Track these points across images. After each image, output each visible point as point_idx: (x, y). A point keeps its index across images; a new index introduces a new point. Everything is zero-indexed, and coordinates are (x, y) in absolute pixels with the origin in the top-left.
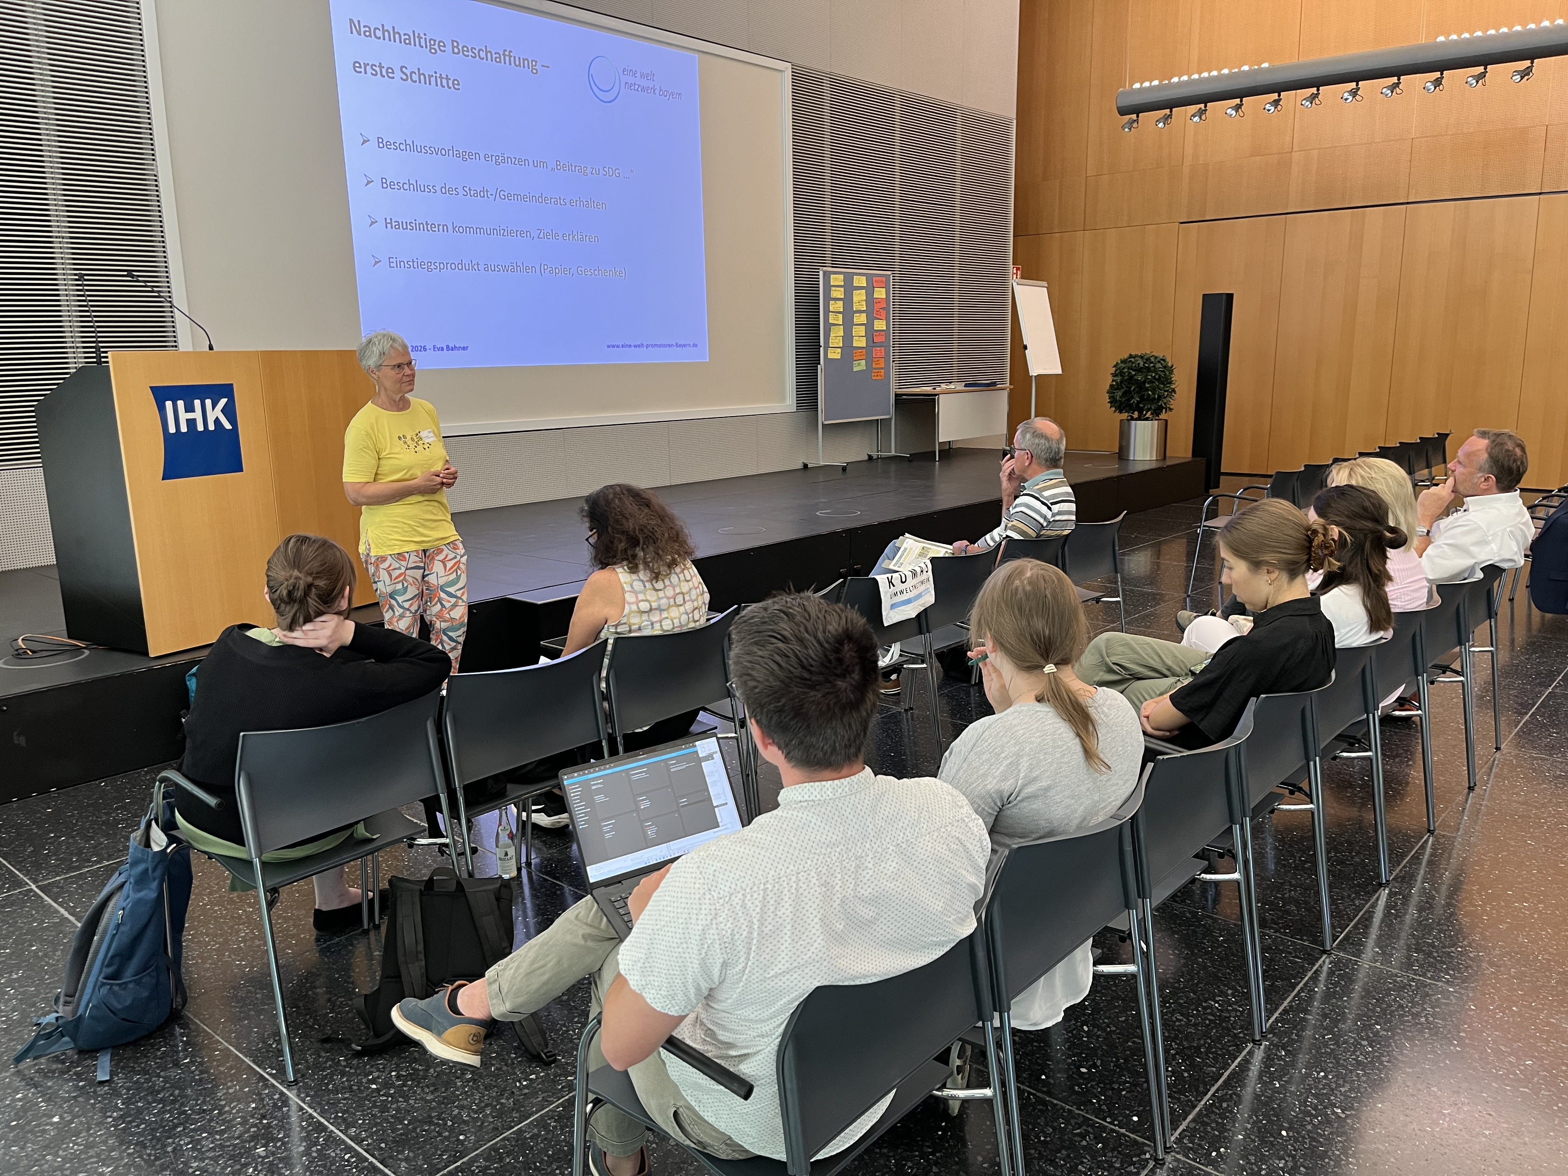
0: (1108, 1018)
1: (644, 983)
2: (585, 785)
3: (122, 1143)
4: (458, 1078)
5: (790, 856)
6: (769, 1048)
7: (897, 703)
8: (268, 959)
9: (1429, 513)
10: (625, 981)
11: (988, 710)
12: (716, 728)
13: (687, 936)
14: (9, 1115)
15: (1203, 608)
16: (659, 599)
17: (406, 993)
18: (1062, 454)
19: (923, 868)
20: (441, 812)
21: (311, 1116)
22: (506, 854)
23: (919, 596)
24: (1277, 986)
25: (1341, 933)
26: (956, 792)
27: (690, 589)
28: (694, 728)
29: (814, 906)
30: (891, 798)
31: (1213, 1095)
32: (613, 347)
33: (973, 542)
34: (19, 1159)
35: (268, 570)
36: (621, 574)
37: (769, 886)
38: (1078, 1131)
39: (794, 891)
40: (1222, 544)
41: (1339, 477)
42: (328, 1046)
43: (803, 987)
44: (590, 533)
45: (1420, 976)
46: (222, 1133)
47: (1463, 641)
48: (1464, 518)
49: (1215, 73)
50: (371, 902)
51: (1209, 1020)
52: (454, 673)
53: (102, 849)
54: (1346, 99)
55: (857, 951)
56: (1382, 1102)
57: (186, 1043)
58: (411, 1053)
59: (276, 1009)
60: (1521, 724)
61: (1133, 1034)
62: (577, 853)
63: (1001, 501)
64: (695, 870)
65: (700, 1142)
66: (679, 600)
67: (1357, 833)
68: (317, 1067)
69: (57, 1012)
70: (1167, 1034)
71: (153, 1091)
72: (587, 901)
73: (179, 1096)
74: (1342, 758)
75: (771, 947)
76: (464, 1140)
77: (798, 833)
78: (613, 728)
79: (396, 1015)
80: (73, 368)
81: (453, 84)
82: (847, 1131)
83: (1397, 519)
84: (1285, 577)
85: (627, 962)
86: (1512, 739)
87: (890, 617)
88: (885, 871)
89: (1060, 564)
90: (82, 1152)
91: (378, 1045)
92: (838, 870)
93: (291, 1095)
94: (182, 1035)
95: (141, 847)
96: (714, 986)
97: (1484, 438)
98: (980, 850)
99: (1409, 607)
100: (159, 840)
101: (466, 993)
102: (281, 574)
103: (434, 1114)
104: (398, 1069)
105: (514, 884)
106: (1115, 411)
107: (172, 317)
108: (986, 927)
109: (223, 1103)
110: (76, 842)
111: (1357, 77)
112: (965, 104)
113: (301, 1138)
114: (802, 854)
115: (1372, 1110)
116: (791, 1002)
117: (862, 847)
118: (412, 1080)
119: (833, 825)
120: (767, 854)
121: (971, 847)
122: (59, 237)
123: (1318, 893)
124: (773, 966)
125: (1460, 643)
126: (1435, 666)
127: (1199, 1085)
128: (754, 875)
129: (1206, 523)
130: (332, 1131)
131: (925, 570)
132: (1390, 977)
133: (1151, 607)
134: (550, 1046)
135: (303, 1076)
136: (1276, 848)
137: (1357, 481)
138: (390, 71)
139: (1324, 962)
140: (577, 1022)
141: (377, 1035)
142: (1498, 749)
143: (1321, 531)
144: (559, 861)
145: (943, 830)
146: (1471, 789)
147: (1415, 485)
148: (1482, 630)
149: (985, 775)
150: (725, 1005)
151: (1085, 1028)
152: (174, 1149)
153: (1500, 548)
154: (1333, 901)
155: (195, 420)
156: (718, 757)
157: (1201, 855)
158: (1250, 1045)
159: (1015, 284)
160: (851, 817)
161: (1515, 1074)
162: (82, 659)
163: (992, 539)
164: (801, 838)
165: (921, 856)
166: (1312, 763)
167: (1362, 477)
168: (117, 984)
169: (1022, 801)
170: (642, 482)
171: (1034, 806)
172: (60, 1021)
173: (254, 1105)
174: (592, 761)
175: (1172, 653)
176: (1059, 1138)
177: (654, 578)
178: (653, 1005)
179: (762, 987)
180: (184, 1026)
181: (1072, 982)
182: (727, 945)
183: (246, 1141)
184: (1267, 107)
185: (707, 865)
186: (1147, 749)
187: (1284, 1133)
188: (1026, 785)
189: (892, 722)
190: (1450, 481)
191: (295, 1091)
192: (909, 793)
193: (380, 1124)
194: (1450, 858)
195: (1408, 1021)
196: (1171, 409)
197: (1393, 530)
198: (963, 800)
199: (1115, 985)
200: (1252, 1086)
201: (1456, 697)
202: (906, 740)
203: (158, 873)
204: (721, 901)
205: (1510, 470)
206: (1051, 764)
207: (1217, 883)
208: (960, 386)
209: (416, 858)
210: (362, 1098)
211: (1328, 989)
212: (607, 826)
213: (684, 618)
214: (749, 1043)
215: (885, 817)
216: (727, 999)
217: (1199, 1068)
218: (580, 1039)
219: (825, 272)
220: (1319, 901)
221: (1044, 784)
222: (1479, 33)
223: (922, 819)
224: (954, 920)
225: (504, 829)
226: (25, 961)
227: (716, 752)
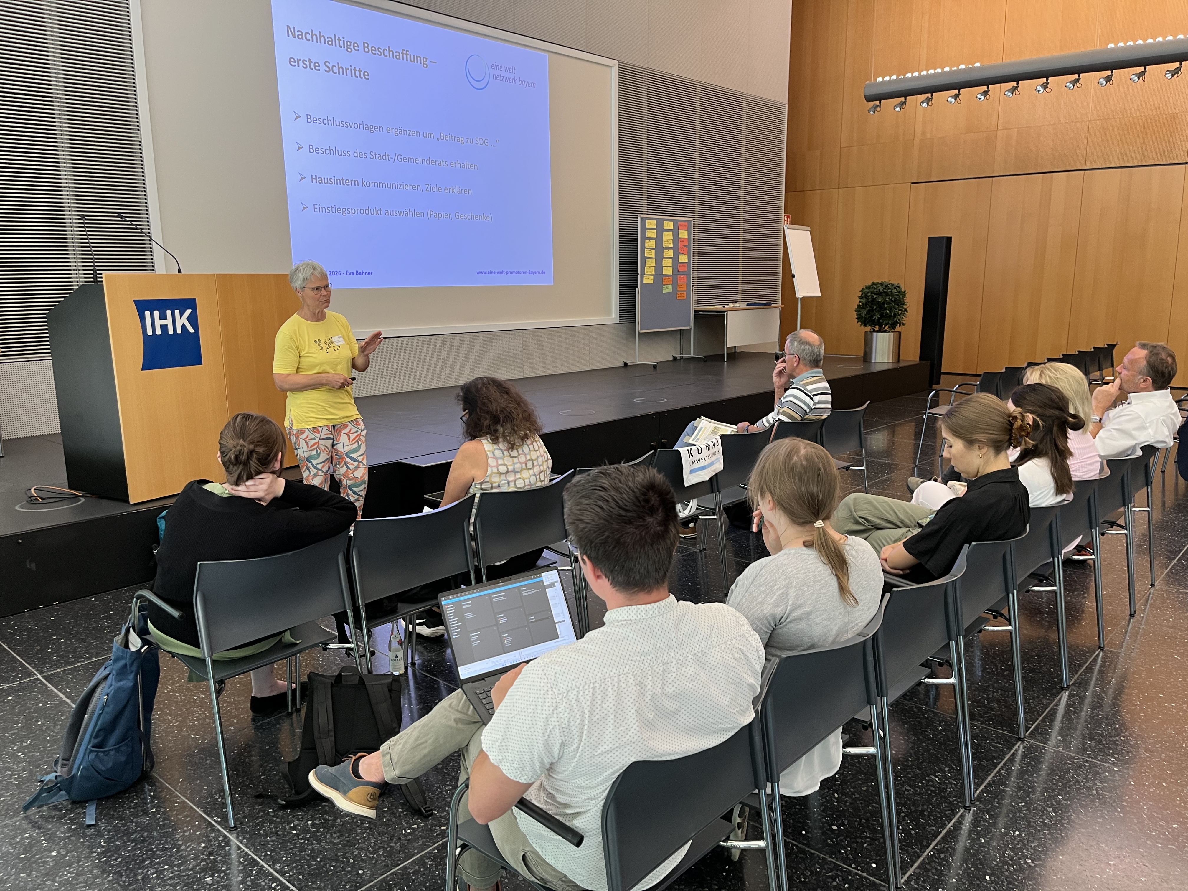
0: (853, 788)
1: (500, 758)
2: (458, 605)
3: (103, 872)
4: (358, 826)
5: (613, 662)
6: (596, 808)
7: (694, 545)
8: (216, 734)
9: (1102, 405)
10: (487, 756)
11: (764, 553)
12: (556, 562)
13: (534, 722)
14: (19, 850)
15: (927, 475)
16: (514, 463)
17: (320, 761)
18: (822, 357)
19: (714, 672)
20: (348, 624)
21: (247, 854)
22: (397, 656)
23: (712, 464)
24: (983, 765)
25: (1032, 725)
26: (738, 614)
27: (538, 457)
28: (540, 563)
29: (631, 700)
30: (689, 618)
31: (934, 848)
32: (482, 273)
33: (753, 423)
34: (26, 883)
35: (221, 439)
36: (486, 444)
37: (596, 685)
38: (830, 874)
39: (616, 689)
40: (943, 427)
41: (1032, 377)
42: (260, 800)
43: (624, 762)
44: (464, 413)
45: (1092, 758)
46: (179, 866)
47: (1127, 503)
48: (1127, 410)
49: (939, 70)
50: (294, 691)
51: (931, 791)
52: (359, 519)
53: (92, 648)
54: (1039, 91)
55: (664, 735)
56: (1062, 855)
57: (152, 797)
58: (323, 807)
59: (221, 772)
60: (1170, 567)
61: (872, 800)
62: (451, 656)
63: (774, 392)
64: (541, 672)
65: (542, 879)
66: (530, 465)
67: (1044, 648)
68: (252, 816)
69: (56, 772)
70: (898, 801)
71: (127, 833)
72: (458, 693)
73: (147, 837)
74: (1033, 591)
75: (598, 731)
76: (363, 874)
77: (619, 645)
78: (479, 562)
79: (312, 778)
80: (75, 285)
81: (364, 75)
82: (654, 872)
83: (1076, 408)
84: (992, 452)
85: (488, 742)
86: (1164, 578)
87: (689, 480)
88: (686, 674)
89: (819, 440)
90: (73, 878)
91: (297, 800)
92: (650, 673)
93: (232, 837)
94: (150, 791)
95: (122, 648)
96: (554, 761)
97: (1144, 349)
98: (757, 658)
99: (1086, 476)
100: (135, 642)
101: (366, 762)
102: (230, 443)
103: (339, 854)
104: (313, 819)
105: (402, 679)
106: (861, 325)
107: (151, 248)
108: (762, 717)
109: (180, 843)
110: (72, 643)
111: (1047, 74)
112: (749, 93)
113: (239, 870)
114: (622, 660)
115: (1055, 860)
116: (613, 773)
117: (668, 656)
118: (324, 828)
119: (646, 639)
120: (596, 661)
121: (750, 656)
122: (67, 187)
123: (1015, 694)
124: (600, 746)
125: (1124, 505)
126: (1105, 522)
127: (923, 841)
128: (586, 676)
129: (930, 411)
130: (262, 866)
131: (716, 444)
132: (1069, 759)
133: (888, 474)
134: (428, 803)
135: (241, 823)
136: (982, 659)
137: (1046, 381)
138: (317, 65)
139: (1019, 747)
140: (448, 785)
141: (297, 793)
142: (1152, 585)
143: (1019, 417)
144: (437, 662)
145: (729, 643)
146: (1132, 616)
147: (1090, 383)
148: (1141, 494)
149: (762, 603)
150: (563, 775)
151: (836, 795)
152: (143, 879)
153: (1156, 433)
154: (1026, 701)
155: (167, 326)
156: (558, 585)
157: (926, 664)
158: (962, 810)
159: (786, 228)
160: (659, 633)
161: (1165, 834)
162: (78, 505)
163: (768, 421)
164: (622, 648)
165: (713, 663)
166: (1011, 595)
167: (1050, 377)
168: (102, 752)
169: (790, 622)
170: (503, 375)
171: (800, 626)
172: (59, 779)
173: (203, 845)
174: (463, 586)
175: (904, 510)
176: (815, 879)
177: (510, 448)
178: (508, 775)
179: (591, 762)
180: (152, 784)
181: (827, 760)
182: (564, 730)
183: (198, 872)
184: (979, 96)
185: (549, 669)
186: (886, 583)
187: (987, 878)
188: (793, 610)
189: (689, 559)
190: (1118, 381)
191: (235, 835)
192: (703, 614)
193: (300, 860)
194: (1115, 668)
195: (1083, 793)
196: (904, 324)
197: (1074, 416)
198: (744, 620)
199: (859, 763)
200: (963, 842)
201: (1121, 545)
202: (700, 573)
203: (134, 668)
204: (560, 696)
205: (1163, 374)
206: (812, 594)
207: (937, 686)
208: (744, 305)
209: (328, 659)
210: (285, 841)
211: (1022, 767)
212: (474, 636)
213: (533, 479)
214: (581, 804)
215: (685, 633)
216: (565, 771)
217: (923, 827)
218: (451, 798)
219: (642, 219)
220: (1015, 700)
221: (807, 609)
222: (1140, 42)
223: (713, 635)
224: (738, 712)
225: (395, 638)
226: (33, 733)
227: (557, 582)
